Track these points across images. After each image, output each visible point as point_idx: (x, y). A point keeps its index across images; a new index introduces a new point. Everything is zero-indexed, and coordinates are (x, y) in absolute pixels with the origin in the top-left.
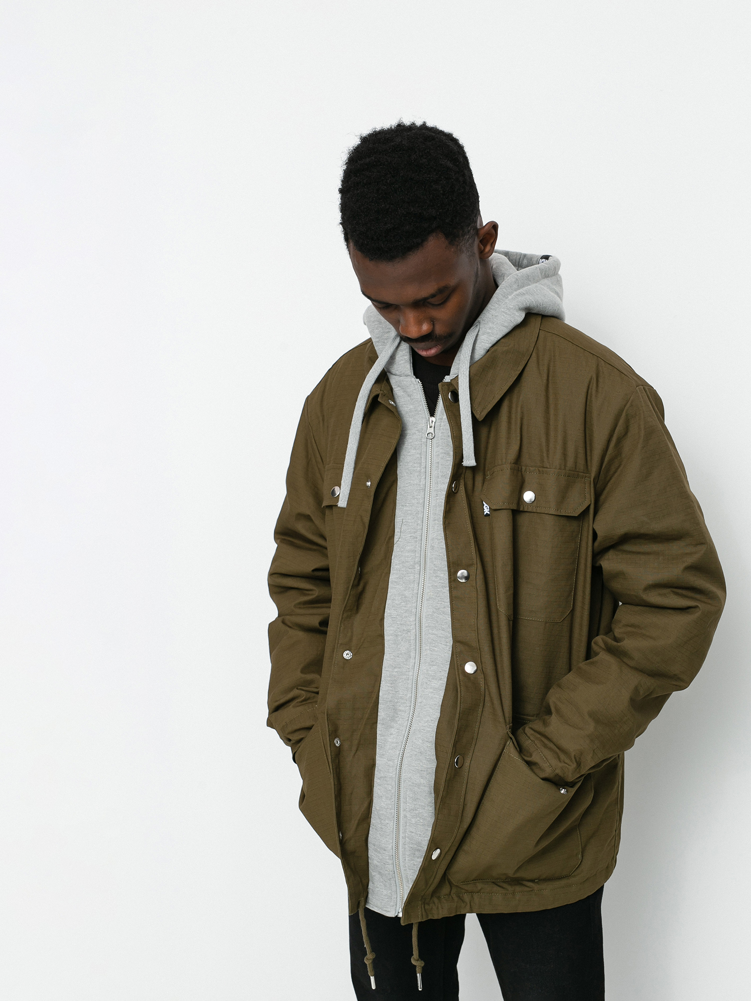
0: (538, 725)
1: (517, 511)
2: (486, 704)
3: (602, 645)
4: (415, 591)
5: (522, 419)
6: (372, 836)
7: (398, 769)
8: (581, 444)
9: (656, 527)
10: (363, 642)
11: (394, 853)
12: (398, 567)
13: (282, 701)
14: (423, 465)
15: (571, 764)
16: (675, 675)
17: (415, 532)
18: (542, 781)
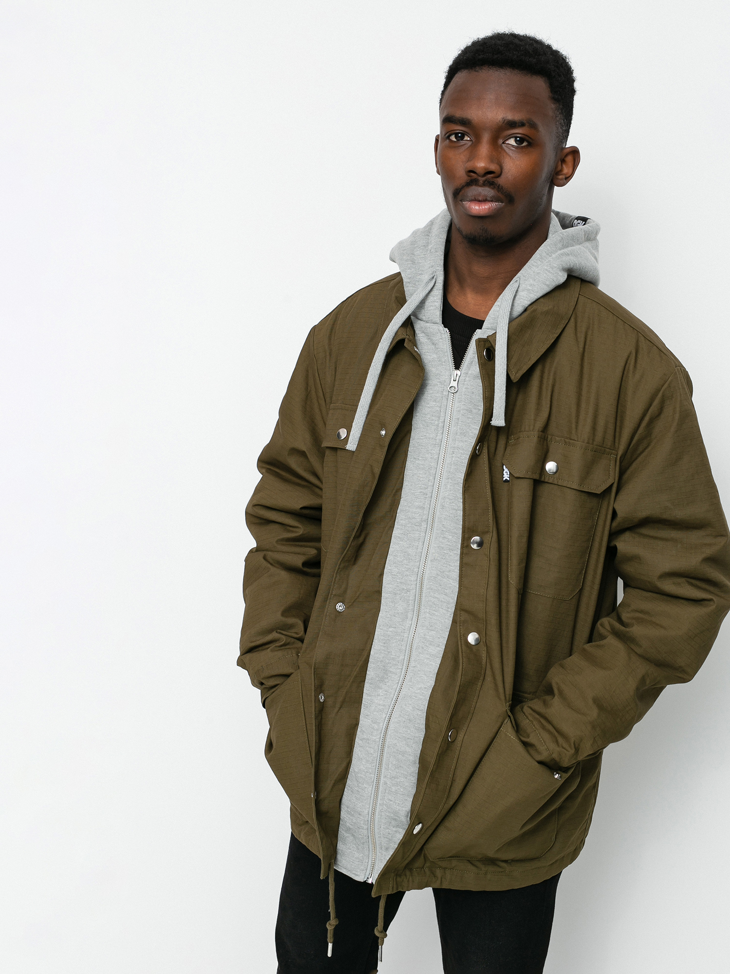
0: (537, 705)
1: (539, 481)
2: (486, 678)
3: (608, 628)
4: (420, 550)
5: (553, 386)
6: (346, 798)
7: (383, 733)
8: (612, 420)
9: (679, 514)
10: (359, 596)
11: (369, 819)
12: (404, 522)
13: (258, 643)
14: (442, 420)
15: (569, 749)
16: (680, 667)
17: (426, 488)
18: (536, 763)
